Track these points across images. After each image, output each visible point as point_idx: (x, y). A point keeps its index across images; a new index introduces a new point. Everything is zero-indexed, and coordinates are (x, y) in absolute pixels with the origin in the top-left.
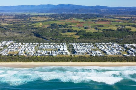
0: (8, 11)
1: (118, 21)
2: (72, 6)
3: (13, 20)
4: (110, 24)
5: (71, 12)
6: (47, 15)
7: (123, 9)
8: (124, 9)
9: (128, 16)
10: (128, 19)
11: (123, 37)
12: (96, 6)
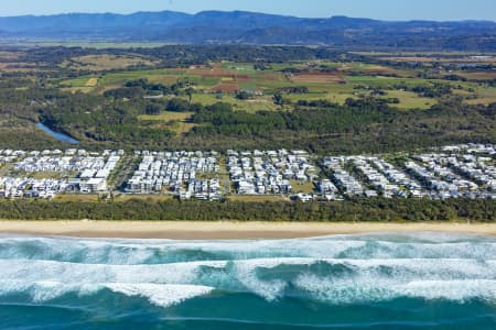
0: (20, 34)
1: (376, 71)
2: (247, 16)
3: (8, 67)
4: (341, 82)
5: (240, 37)
6: (139, 50)
7: (425, 29)
8: (431, 29)
9: (429, 54)
10: (418, 65)
11: (347, 130)
12: (334, 18)
